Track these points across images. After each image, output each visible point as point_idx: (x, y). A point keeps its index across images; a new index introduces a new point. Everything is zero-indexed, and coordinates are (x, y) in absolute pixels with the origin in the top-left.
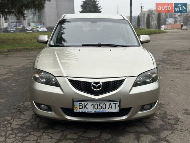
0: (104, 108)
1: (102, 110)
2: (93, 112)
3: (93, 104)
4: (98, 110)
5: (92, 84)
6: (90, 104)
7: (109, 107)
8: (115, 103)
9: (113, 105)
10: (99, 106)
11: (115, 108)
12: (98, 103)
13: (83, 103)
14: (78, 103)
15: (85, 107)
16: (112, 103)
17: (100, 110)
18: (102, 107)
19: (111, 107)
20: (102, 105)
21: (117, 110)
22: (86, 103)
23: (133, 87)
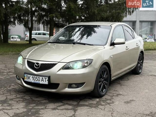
0: (39, 80)
1: (38, 81)
2: (33, 82)
3: (33, 77)
4: (36, 81)
5: (35, 64)
6: (31, 76)
7: (42, 80)
8: (46, 78)
9: (44, 79)
10: (36, 78)
11: (46, 82)
12: (36, 77)
13: (28, 75)
14: (26, 75)
15: (29, 78)
16: (43, 78)
17: (37, 81)
18: (38, 80)
19: (43, 80)
20: (37, 78)
21: (47, 83)
22: (29, 76)
23: (62, 70)
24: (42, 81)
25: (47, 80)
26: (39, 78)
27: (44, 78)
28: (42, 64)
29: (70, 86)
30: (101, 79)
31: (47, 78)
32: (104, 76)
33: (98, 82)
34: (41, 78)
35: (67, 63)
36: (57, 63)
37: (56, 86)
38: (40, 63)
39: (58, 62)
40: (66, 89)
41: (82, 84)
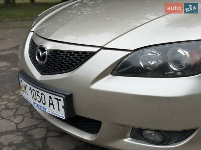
1: (41, 104)
2: (32, 104)
3: (30, 88)
4: (37, 102)
5: (38, 48)
6: (28, 86)
7: (50, 104)
8: (58, 100)
9: (55, 102)
10: (38, 95)
11: (59, 110)
12: (36, 90)
13: (23, 81)
14: (21, 79)
15: (25, 89)
16: (53, 97)
18: (41, 100)
19: (52, 104)
21: (62, 115)
22: (25, 83)
23: (110, 75)
24: (51, 106)
25: (63, 107)
26: (43, 95)
27: (55, 99)
28: (54, 52)
31: (62, 99)
34: (47, 95)
36: (95, 49)
38: (49, 46)
39: (98, 49)
40: (126, 140)
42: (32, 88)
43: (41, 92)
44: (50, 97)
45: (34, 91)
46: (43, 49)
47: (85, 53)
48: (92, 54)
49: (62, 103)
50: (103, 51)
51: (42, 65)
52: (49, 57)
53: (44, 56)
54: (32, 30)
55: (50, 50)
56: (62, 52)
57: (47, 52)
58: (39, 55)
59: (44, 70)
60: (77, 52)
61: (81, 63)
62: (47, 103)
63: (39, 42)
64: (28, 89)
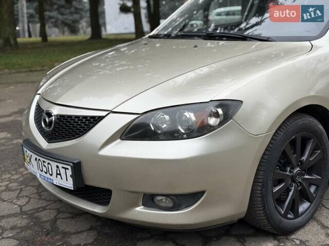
0: (51, 173)
1: (48, 175)
2: (39, 175)
3: (36, 159)
4: (44, 173)
5: (44, 114)
6: (34, 156)
7: (57, 174)
8: (65, 169)
9: (63, 171)
10: (44, 165)
11: (67, 180)
12: (42, 159)
13: (28, 151)
14: (25, 149)
15: (30, 160)
16: (60, 166)
18: (48, 170)
19: (60, 174)
20: (46, 165)
21: (70, 185)
22: (30, 153)
23: (119, 140)
24: (59, 176)
25: (71, 176)
26: (49, 166)
27: (63, 167)
28: (61, 117)
29: (150, 200)
30: (288, 169)
31: (69, 167)
32: (304, 158)
33: (270, 183)
34: (54, 164)
35: (136, 116)
36: (104, 114)
37: (101, 195)
38: (56, 111)
39: (106, 113)
40: (138, 209)
41: (193, 197)
42: (38, 158)
43: (47, 161)
44: (57, 167)
45: (40, 161)
46: (49, 115)
47: (93, 117)
48: (101, 118)
49: (69, 172)
50: (111, 115)
51: (48, 132)
52: (56, 123)
53: (51, 122)
54: (39, 92)
55: (57, 115)
56: (70, 117)
57: (53, 118)
58: (45, 121)
59: (50, 138)
60: (85, 117)
61: (90, 128)
62: (55, 174)
63: (45, 106)
64: (33, 160)
